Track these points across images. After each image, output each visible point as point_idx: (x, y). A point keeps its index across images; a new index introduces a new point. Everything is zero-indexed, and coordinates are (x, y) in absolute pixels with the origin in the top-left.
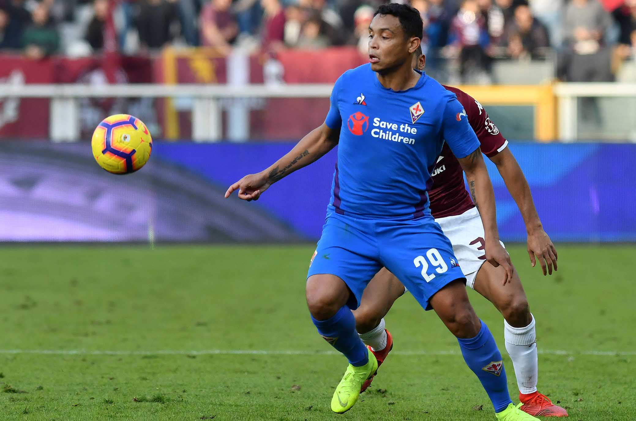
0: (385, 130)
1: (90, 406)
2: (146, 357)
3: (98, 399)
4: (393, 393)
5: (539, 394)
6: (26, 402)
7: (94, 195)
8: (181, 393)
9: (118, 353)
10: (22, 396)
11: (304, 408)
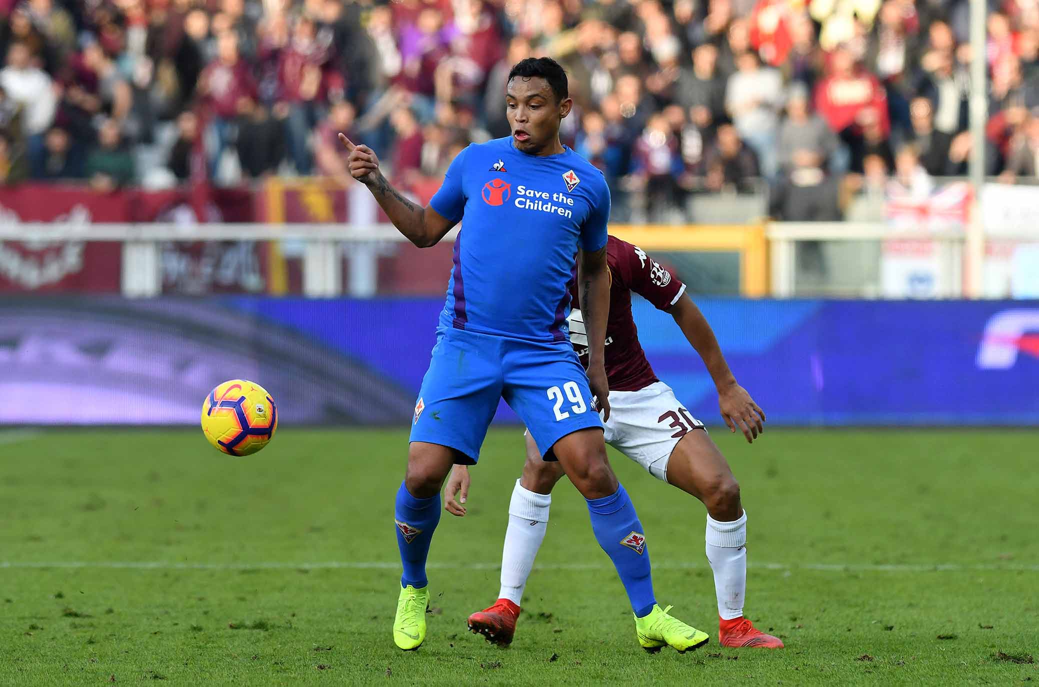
0: (533, 200)
1: (173, 634)
2: (244, 572)
3: (183, 625)
4: (560, 618)
5: (746, 620)
6: (91, 629)
7: (182, 366)
8: (290, 618)
9: (210, 566)
10: (86, 621)
11: (447, 637)
